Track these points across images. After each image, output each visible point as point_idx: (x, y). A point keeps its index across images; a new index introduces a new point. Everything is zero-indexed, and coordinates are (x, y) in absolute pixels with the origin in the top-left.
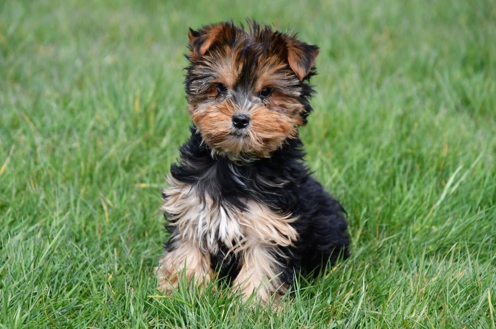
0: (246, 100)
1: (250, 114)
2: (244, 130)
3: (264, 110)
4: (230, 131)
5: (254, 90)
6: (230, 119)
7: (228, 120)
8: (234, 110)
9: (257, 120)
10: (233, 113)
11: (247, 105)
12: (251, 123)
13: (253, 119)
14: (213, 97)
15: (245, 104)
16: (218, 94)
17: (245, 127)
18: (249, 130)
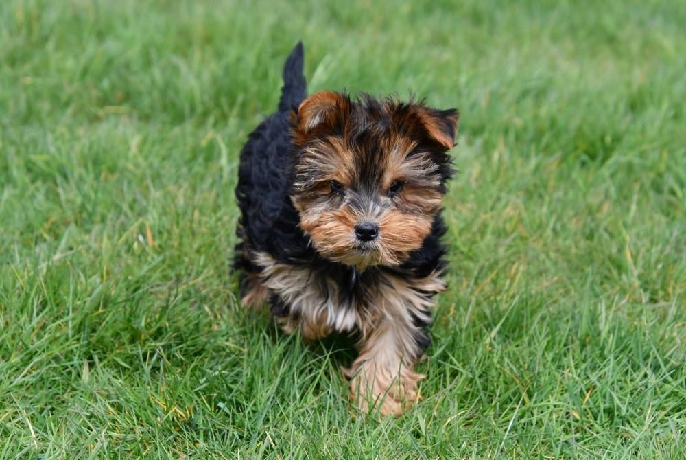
0: (372, 203)
1: (379, 222)
2: (371, 242)
3: (398, 216)
4: (353, 245)
5: (381, 187)
6: (353, 231)
7: (349, 231)
8: (356, 219)
9: (389, 230)
10: (355, 222)
11: (374, 209)
12: (380, 233)
13: (383, 228)
14: (325, 195)
15: (371, 209)
16: (332, 192)
17: (372, 239)
18: (377, 243)
